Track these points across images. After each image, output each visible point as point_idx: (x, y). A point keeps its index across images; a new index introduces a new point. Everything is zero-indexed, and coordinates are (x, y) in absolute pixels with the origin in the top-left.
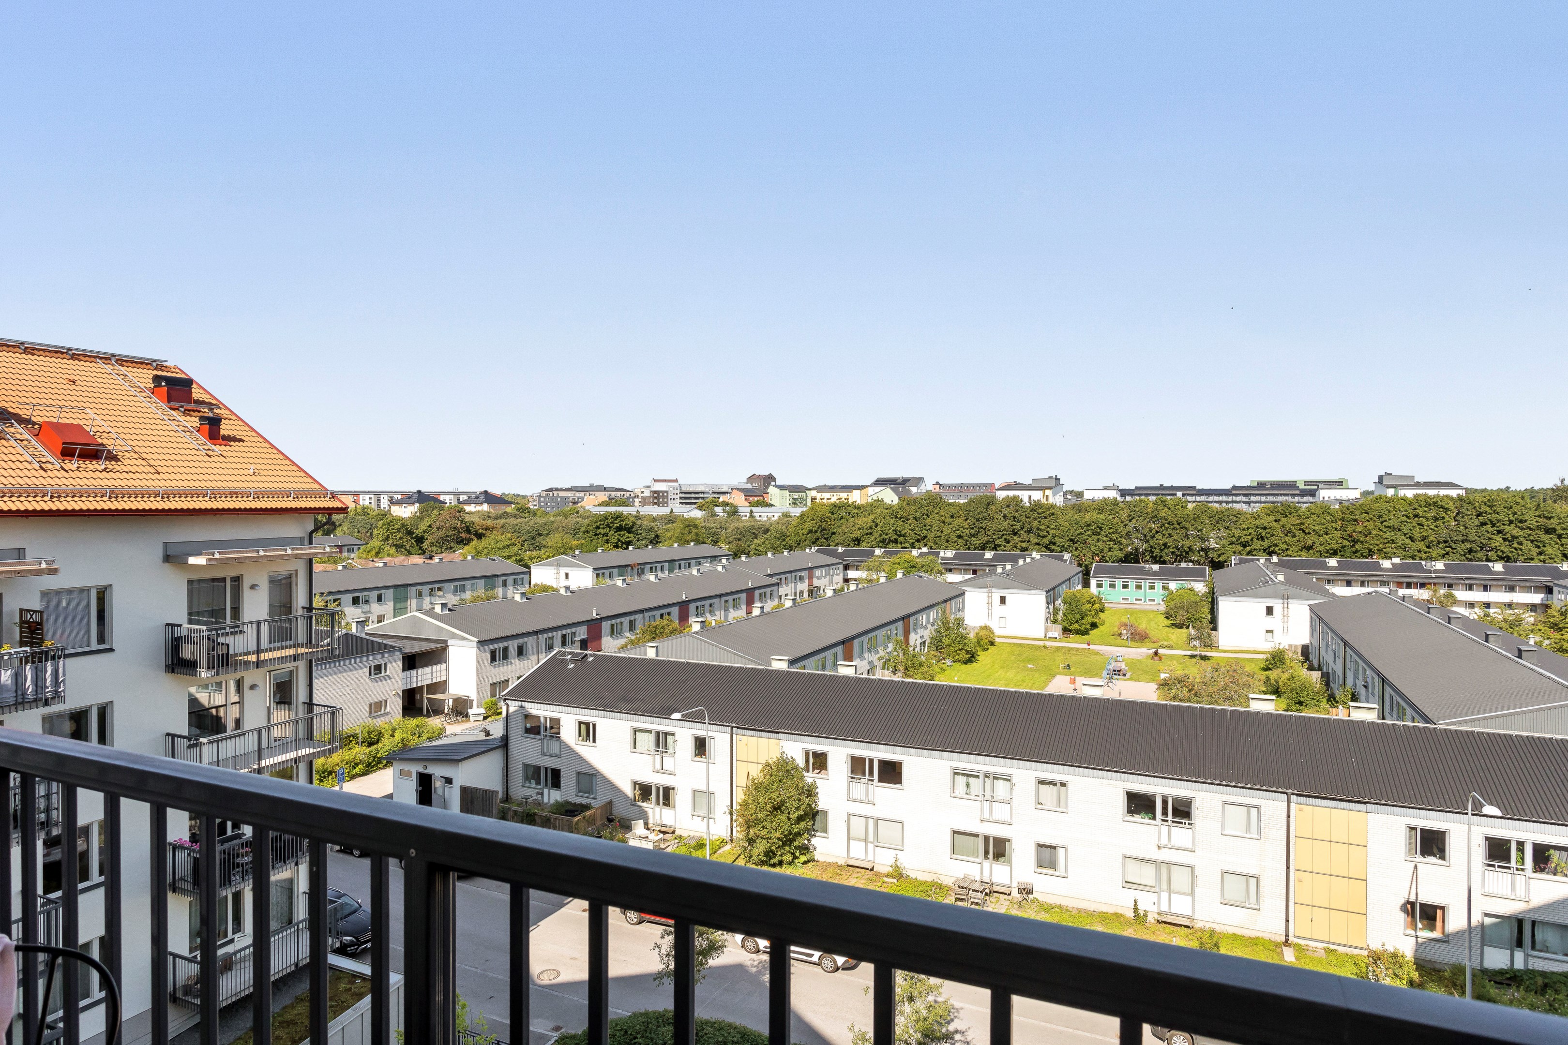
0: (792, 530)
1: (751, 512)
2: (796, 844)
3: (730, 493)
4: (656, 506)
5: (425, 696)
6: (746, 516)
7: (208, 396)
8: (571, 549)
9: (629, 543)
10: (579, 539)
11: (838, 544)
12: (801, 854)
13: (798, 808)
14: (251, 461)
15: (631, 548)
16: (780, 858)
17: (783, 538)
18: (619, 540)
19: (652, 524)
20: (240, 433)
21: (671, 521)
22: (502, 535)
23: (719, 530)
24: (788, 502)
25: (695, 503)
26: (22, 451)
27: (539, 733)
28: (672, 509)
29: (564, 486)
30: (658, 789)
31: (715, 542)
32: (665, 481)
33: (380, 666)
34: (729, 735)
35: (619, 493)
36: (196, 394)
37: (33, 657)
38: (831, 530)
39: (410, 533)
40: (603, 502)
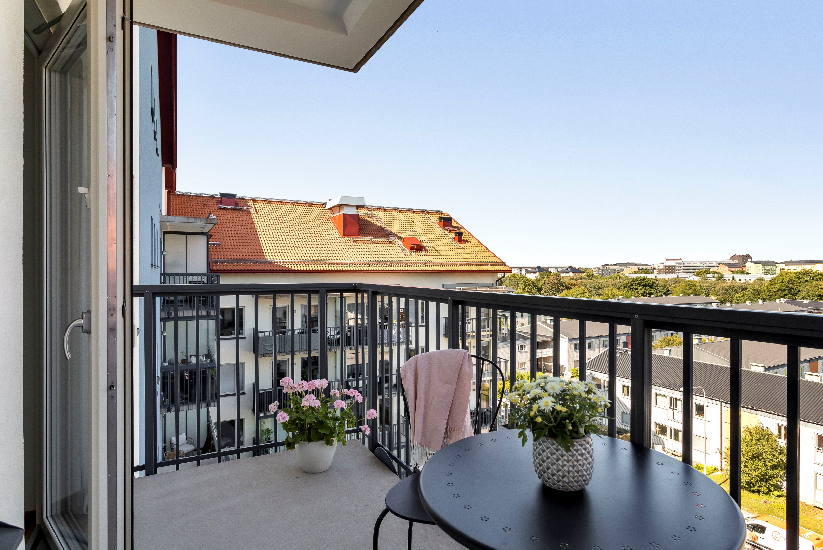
0: (765, 289)
1: (733, 277)
2: (771, 482)
3: (718, 266)
4: (668, 274)
5: (543, 362)
6: (729, 280)
7: (457, 224)
8: (617, 296)
9: (650, 294)
10: (621, 291)
11: (803, 298)
12: (774, 490)
13: (772, 460)
14: (474, 250)
15: (652, 296)
16: (758, 488)
17: (758, 293)
18: (645, 292)
19: (665, 284)
20: (469, 239)
21: (677, 282)
22: (579, 288)
23: (710, 288)
24: (761, 272)
25: (693, 272)
26: (399, 248)
27: (600, 388)
28: (678, 276)
29: (613, 263)
30: (671, 430)
31: (708, 295)
32: (673, 260)
33: (523, 346)
34: (720, 407)
35: (644, 267)
36: (454, 224)
37: (402, 326)
38: (797, 289)
39: (535, 286)
40: (635, 272)
